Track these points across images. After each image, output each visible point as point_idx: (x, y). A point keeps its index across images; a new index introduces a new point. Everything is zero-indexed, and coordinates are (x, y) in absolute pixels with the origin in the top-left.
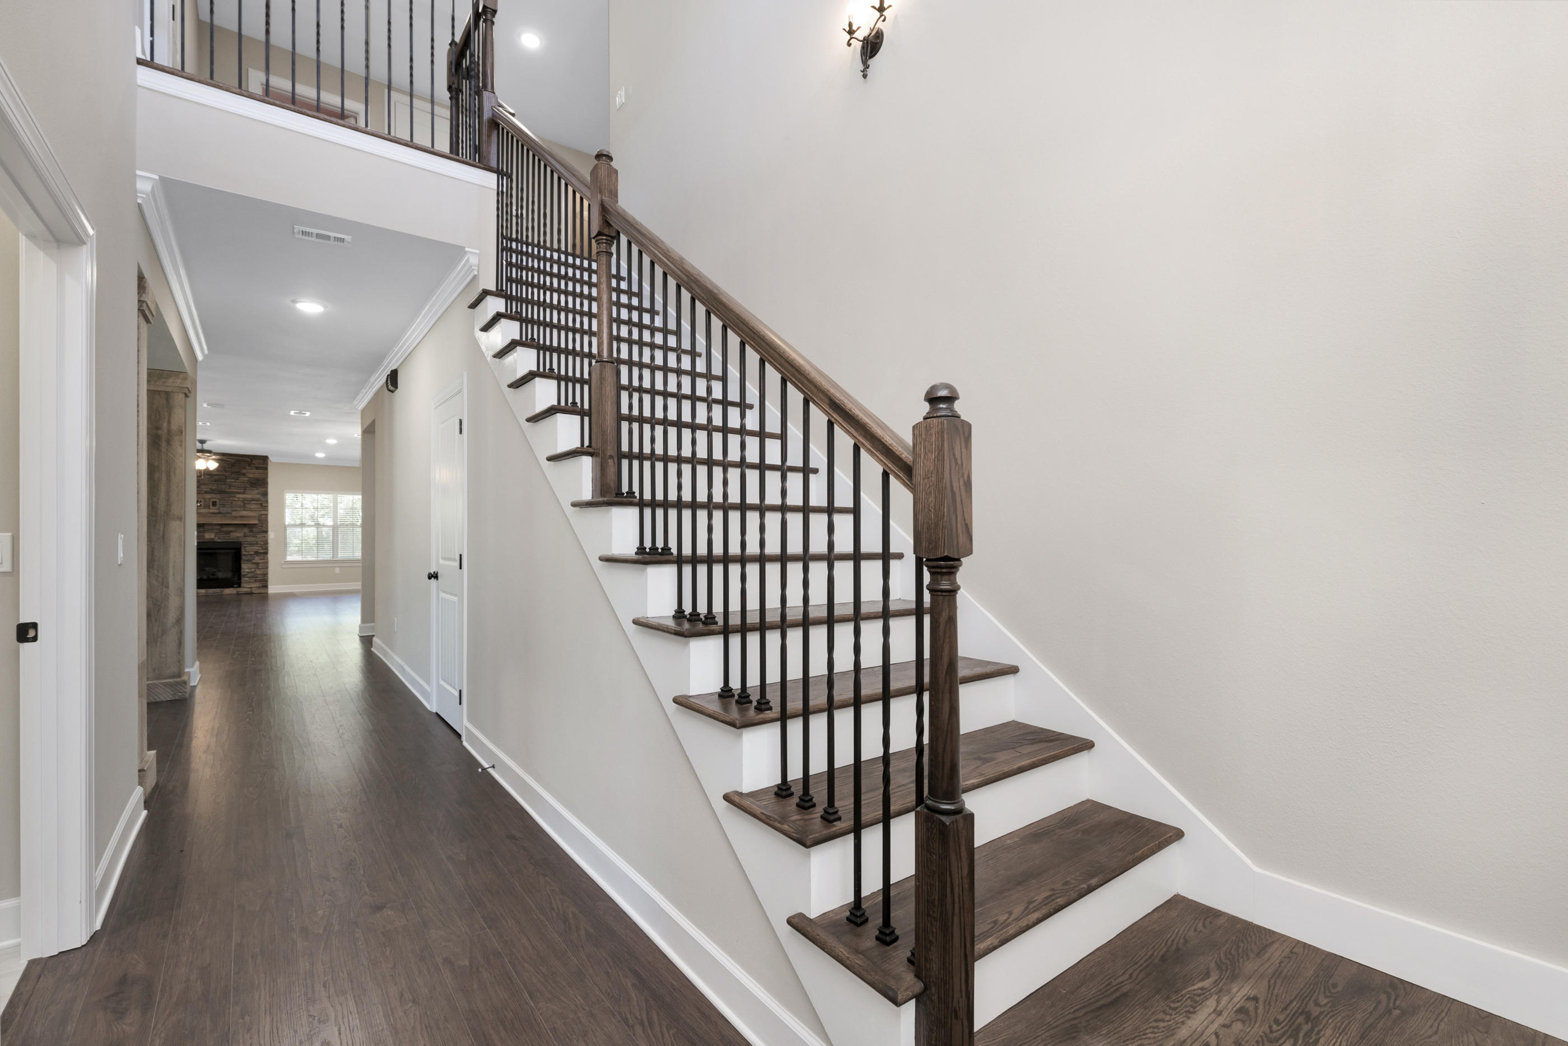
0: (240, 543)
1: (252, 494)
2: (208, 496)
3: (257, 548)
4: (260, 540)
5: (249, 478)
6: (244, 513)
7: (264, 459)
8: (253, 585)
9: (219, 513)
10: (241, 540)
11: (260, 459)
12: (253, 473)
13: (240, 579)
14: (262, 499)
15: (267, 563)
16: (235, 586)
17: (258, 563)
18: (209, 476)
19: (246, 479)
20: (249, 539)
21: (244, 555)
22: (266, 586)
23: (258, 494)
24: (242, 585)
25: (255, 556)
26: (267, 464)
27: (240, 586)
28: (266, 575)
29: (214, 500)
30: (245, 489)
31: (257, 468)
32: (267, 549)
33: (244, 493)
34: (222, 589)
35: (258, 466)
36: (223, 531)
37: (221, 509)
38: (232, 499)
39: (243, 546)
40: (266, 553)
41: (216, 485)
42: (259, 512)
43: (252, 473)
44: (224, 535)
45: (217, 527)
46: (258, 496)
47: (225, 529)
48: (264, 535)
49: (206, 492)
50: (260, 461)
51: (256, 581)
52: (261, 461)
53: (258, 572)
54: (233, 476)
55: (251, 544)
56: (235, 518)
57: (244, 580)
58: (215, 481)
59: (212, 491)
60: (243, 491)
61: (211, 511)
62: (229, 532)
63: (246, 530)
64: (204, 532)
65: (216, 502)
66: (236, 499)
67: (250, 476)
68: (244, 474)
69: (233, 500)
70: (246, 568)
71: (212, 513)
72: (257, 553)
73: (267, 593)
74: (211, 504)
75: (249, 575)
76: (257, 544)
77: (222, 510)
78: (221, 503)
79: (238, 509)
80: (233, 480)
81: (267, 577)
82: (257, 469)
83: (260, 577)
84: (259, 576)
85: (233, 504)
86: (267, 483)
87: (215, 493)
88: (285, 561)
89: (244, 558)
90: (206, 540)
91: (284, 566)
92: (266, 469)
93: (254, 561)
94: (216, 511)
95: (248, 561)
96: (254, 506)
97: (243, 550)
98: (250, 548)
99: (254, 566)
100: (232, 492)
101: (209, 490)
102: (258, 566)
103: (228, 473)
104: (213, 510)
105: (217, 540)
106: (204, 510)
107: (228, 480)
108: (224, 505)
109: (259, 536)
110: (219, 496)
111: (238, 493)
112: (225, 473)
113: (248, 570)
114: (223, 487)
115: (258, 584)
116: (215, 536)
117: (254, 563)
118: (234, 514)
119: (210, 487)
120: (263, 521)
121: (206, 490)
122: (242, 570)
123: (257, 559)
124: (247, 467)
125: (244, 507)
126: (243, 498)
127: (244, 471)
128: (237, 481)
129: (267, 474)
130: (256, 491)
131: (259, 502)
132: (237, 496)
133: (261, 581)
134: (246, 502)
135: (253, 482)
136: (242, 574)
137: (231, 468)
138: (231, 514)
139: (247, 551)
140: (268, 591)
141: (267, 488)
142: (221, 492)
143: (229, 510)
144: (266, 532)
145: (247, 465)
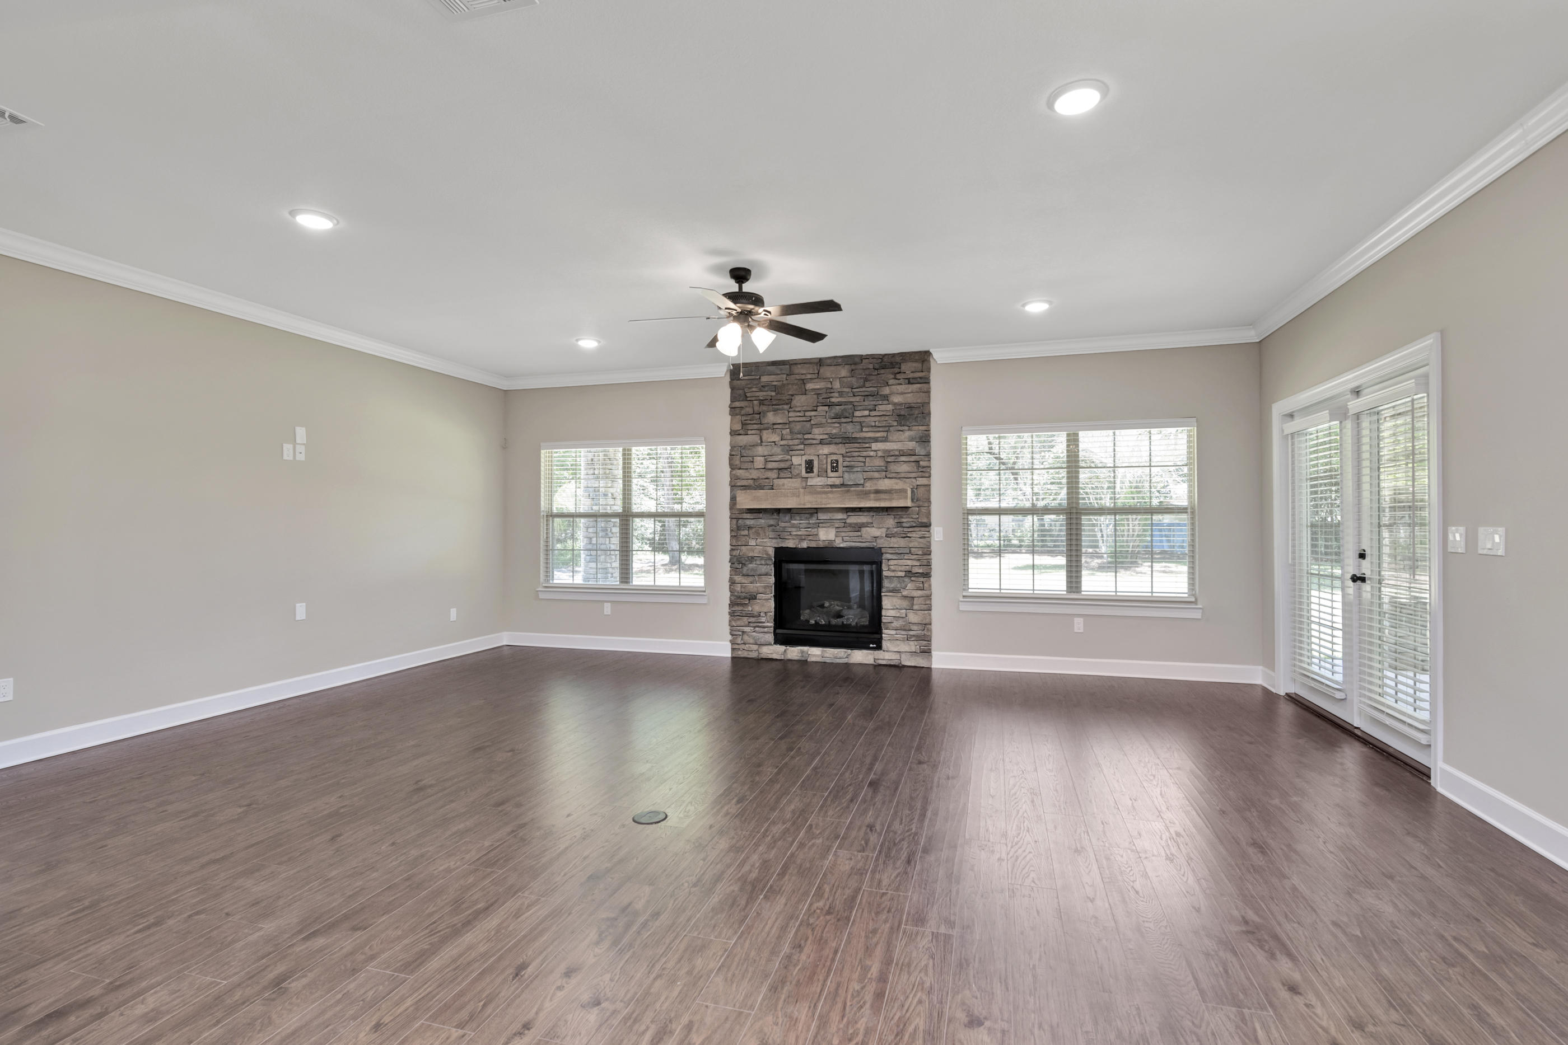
0: (878, 552)
1: (902, 441)
2: (825, 450)
3: (909, 562)
4: (916, 544)
5: (895, 404)
6: (885, 484)
7: (923, 357)
8: (905, 647)
9: (843, 485)
10: (882, 543)
11: (916, 361)
12: (902, 393)
13: (879, 632)
14: (920, 450)
15: (929, 597)
16: (871, 646)
17: (913, 598)
18: (826, 408)
19: (890, 407)
20: (897, 542)
21: (887, 577)
22: (927, 652)
23: (911, 439)
24: (885, 644)
25: (907, 580)
26: (929, 370)
27: (879, 647)
28: (926, 625)
29: (834, 457)
30: (888, 428)
31: (910, 381)
32: (929, 565)
33: (885, 440)
34: (849, 651)
35: (911, 375)
36: (850, 525)
37: (846, 475)
38: (865, 454)
39: (885, 556)
40: (927, 575)
41: (838, 425)
42: (914, 480)
43: (900, 394)
44: (851, 534)
45: (840, 516)
46: (911, 445)
47: (854, 519)
48: (921, 532)
49: (822, 442)
50: (915, 364)
51: (908, 639)
52: (918, 365)
53: (913, 617)
54: (866, 403)
55: (900, 554)
56: (866, 494)
57: (886, 634)
58: (837, 417)
59: (831, 440)
60: (885, 434)
61: (830, 481)
62: (858, 527)
63: (890, 522)
64: (818, 526)
65: (837, 461)
66: (872, 454)
67: (897, 399)
68: (886, 398)
69: (865, 457)
70: (891, 607)
71: (832, 486)
72: (909, 574)
73: (930, 669)
74: (829, 467)
75: (896, 624)
76: (910, 552)
77: (849, 478)
78: (845, 464)
79: (876, 475)
80: (866, 413)
81: (930, 630)
82: (909, 383)
83: (916, 631)
84: (915, 627)
85: (867, 464)
86: (929, 414)
87: (836, 443)
88: (965, 594)
89: (886, 583)
90: (821, 545)
91: (963, 607)
92: (926, 381)
93: (905, 593)
94: (838, 481)
95: (894, 591)
96: (904, 468)
97: (884, 567)
98: (895, 562)
99: (905, 603)
100: (865, 438)
101: (825, 437)
102: (913, 605)
103: (857, 399)
104: (834, 479)
105: (840, 543)
106: (819, 479)
107: (857, 414)
108: (852, 467)
109: (914, 535)
110: (842, 449)
111: (876, 440)
112: (852, 399)
113: (892, 613)
114: (850, 428)
115: (913, 646)
116: (836, 536)
117: (906, 597)
118: (869, 486)
119: (828, 430)
120: (922, 498)
121: (821, 437)
122: (884, 613)
123: (910, 588)
124: (891, 382)
125: (885, 472)
126: (885, 451)
127: (886, 391)
128: (873, 413)
129: (928, 392)
130: (908, 434)
131: (913, 458)
132: (875, 446)
133: (918, 638)
134: (889, 460)
135: (902, 413)
136: (884, 620)
137: (864, 386)
138: (863, 485)
139: (892, 568)
140: (930, 661)
141: (928, 425)
142: (847, 440)
143: (859, 478)
144: (927, 525)
145: (893, 376)
